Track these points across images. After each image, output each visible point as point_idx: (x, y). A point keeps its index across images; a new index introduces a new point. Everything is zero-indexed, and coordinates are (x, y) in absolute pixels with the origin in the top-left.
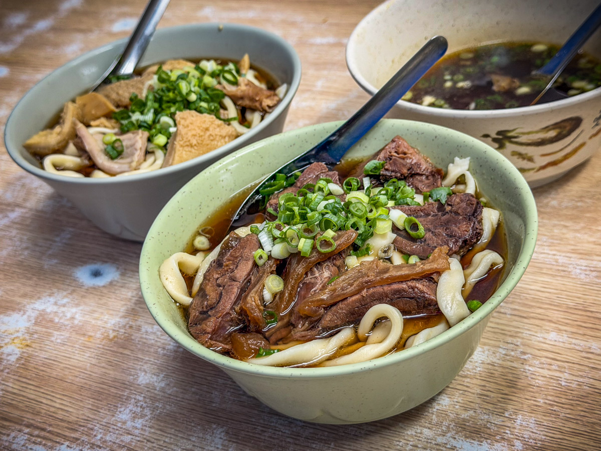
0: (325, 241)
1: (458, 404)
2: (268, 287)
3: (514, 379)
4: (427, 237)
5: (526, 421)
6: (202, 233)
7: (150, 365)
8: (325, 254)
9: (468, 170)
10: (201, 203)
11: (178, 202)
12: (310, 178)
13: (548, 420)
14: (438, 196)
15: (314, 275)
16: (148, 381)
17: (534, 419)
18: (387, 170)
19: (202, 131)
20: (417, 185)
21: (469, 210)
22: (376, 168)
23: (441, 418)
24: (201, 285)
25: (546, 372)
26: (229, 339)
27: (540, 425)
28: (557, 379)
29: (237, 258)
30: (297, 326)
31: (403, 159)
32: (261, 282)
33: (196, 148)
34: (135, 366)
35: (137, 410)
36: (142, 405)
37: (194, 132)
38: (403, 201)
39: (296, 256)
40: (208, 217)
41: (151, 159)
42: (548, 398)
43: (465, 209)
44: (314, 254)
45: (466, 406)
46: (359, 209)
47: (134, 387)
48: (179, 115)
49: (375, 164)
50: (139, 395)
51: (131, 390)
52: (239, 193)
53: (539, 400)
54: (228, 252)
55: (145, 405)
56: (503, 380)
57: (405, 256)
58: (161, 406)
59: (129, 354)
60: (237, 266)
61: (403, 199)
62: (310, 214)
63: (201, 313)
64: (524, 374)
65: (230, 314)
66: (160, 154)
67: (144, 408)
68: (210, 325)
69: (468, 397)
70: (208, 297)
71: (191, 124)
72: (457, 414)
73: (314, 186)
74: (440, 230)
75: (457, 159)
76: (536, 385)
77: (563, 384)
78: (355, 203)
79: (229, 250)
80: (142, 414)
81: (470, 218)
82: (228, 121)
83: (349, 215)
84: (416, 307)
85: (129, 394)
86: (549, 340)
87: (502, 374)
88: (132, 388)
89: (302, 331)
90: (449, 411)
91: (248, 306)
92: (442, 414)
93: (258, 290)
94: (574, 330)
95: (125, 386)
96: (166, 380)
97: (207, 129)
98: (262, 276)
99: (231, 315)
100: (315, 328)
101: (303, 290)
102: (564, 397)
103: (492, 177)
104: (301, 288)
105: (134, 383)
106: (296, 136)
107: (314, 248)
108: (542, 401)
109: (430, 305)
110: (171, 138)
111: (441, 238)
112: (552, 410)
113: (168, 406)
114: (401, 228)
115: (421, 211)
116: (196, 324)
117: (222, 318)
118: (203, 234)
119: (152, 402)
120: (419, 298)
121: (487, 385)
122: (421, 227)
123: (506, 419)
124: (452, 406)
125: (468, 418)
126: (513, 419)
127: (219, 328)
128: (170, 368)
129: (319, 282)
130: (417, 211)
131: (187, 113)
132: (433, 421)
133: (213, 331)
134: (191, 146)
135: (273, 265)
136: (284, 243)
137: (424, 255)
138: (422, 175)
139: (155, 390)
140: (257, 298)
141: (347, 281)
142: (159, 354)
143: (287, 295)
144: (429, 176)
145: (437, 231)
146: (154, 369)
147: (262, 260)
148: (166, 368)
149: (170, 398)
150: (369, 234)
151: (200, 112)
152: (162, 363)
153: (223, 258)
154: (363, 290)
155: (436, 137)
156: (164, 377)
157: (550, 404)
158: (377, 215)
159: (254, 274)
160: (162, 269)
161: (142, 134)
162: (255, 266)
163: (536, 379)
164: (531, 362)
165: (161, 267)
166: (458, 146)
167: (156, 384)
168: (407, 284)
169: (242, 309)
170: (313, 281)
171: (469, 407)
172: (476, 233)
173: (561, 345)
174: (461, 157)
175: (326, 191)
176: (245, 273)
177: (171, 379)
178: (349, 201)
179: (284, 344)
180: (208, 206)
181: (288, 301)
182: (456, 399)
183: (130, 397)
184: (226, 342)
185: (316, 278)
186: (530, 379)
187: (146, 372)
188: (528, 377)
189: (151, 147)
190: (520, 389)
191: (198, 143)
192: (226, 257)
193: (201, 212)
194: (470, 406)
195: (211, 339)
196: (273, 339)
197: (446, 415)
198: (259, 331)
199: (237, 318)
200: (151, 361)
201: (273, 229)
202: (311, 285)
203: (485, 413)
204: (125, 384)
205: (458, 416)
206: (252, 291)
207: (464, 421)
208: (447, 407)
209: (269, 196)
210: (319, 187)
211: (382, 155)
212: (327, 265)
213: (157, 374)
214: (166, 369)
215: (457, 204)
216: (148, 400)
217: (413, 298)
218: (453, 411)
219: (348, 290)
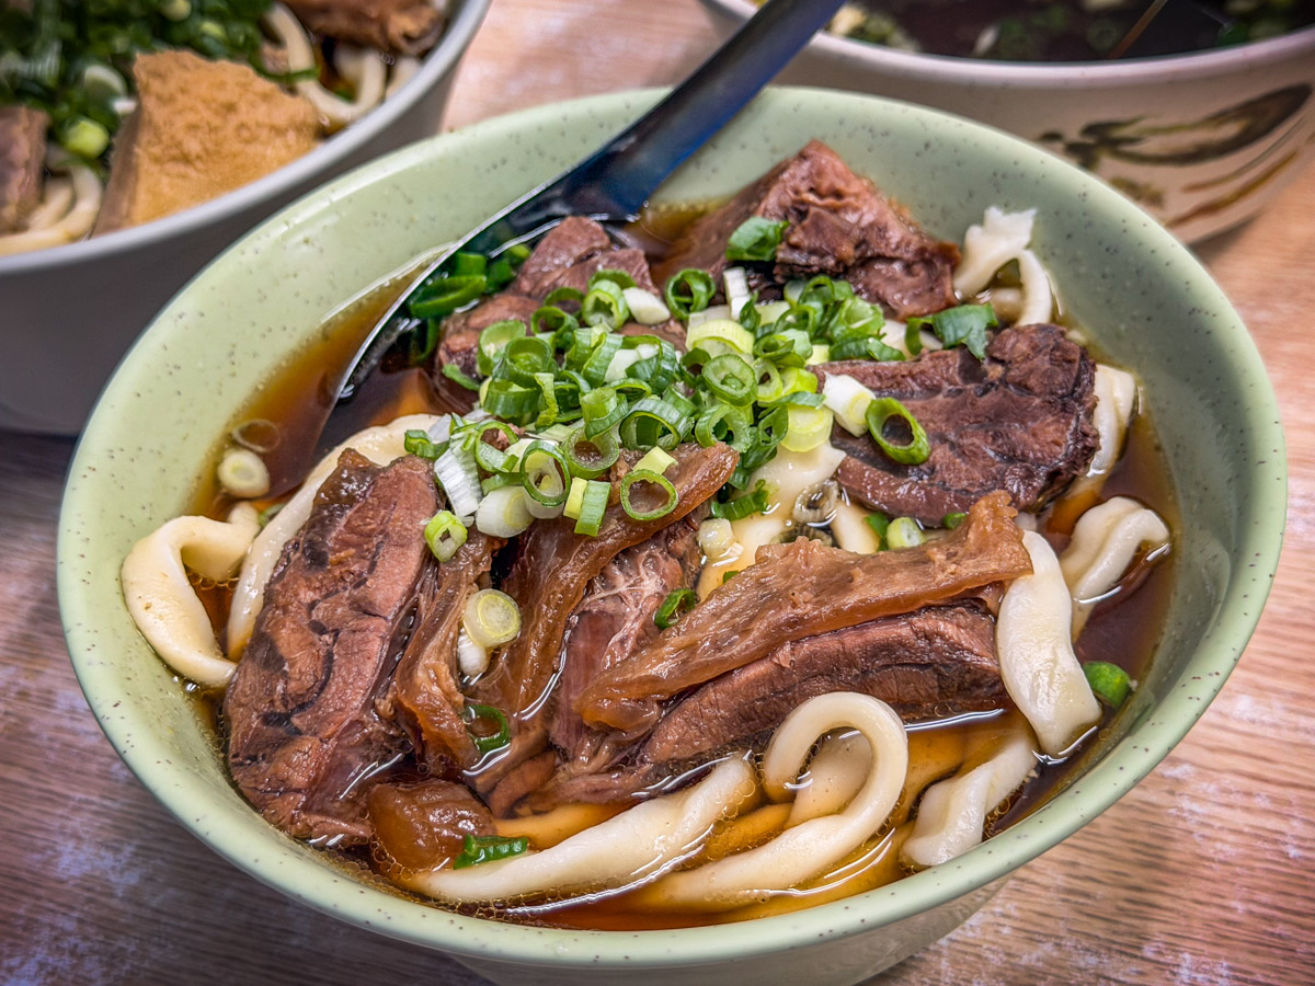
0: (644, 482)
1: (1006, 921)
2: (472, 628)
3: (1154, 842)
4: (938, 458)
5: (1205, 971)
6: (241, 440)
7: (91, 816)
8: (645, 524)
9: (1028, 247)
10: (234, 346)
11: (165, 348)
12: (558, 267)
13: (1263, 967)
14: (961, 334)
15: (614, 587)
16: (87, 868)
17: (1225, 964)
18: (795, 247)
19: (216, 113)
20: (881, 292)
21: (1060, 378)
22: (763, 242)
23: (965, 967)
24: (260, 621)
25: (1240, 819)
26: (363, 803)
27: (1245, 981)
28: (1275, 838)
29: (369, 535)
30: (575, 758)
31: (835, 210)
32: (450, 618)
33: (199, 165)
34: (46, 819)
35: (61, 964)
36: (76, 946)
37: (191, 118)
38: (858, 347)
39: (554, 528)
40: (257, 389)
41: (59, 198)
42: (1256, 898)
43: (1049, 375)
44: (614, 525)
45: (1029, 927)
46: (733, 377)
47: (47, 888)
48: (142, 63)
49: (761, 230)
50: (64, 914)
51: (39, 898)
52: (346, 312)
53: (1234, 904)
54: (340, 516)
55: (83, 946)
56: (1125, 844)
57: (874, 519)
58: (132, 948)
59: (23, 779)
60: (373, 566)
61: (855, 340)
62: (588, 397)
63: (266, 719)
64: (1181, 824)
65: (362, 723)
66: (87, 180)
67: (82, 956)
68: (300, 762)
69: (1032, 899)
70: (286, 668)
71: (183, 91)
72: (1009, 955)
73: (582, 297)
74: (974, 440)
75: (994, 214)
76: (1217, 857)
77: (1293, 852)
78: (719, 357)
79: (342, 510)
80: (77, 976)
81: (1064, 405)
82: (288, 82)
83: (704, 396)
84: (936, 691)
85: (31, 911)
86: (1235, 719)
87: (1119, 825)
88: (39, 891)
89: (591, 774)
90: (985, 946)
91: (420, 699)
92: (966, 953)
93: (444, 643)
94: (1299, 688)
95: (21, 885)
96: (143, 862)
97: (230, 108)
98: (452, 597)
99: (363, 725)
100: (634, 763)
101: (580, 634)
102: (1299, 892)
103: (1107, 270)
104: (575, 630)
105: (45, 877)
106: (511, 136)
107: (612, 505)
108: (1240, 907)
109: (977, 684)
110: (121, 132)
111: (981, 463)
112: (1272, 934)
113: (154, 949)
114: (855, 430)
115: (913, 378)
116: (254, 759)
117: (339, 738)
118: (247, 444)
119: (106, 937)
120: (946, 666)
121: (1082, 860)
122: (919, 431)
123: (1147, 967)
124: (990, 929)
125: (1040, 964)
126: (1169, 965)
127: (330, 770)
128: (151, 824)
129: (631, 610)
130: (899, 378)
131: (166, 58)
132: (942, 978)
133: (314, 781)
134: (185, 159)
135: (482, 556)
136: (516, 489)
137: (932, 516)
138: (891, 260)
139: (112, 895)
140: (444, 669)
141: (726, 617)
142: (117, 781)
143: (533, 653)
144: (914, 263)
145: (965, 441)
146: (101, 828)
147: (448, 541)
148: (140, 824)
149: (157, 922)
150: (765, 453)
151: (206, 53)
152: (126, 808)
153: (323, 537)
154: (782, 648)
155: (927, 146)
156: (136, 855)
157: (1265, 918)
158: (785, 392)
159: (426, 589)
160: (131, 573)
161: (31, 119)
162: (429, 562)
163: (1215, 840)
164: (1193, 786)
165: (128, 568)
166: (995, 174)
167: (113, 878)
168: (910, 624)
169: (397, 706)
170: (610, 606)
171: (1038, 929)
172: (1085, 447)
173: (1270, 732)
174: (1007, 207)
175: (619, 315)
176: (401, 588)
177: (159, 862)
178: (696, 350)
179: (537, 813)
180: (255, 355)
181: (540, 672)
182: (999, 905)
183: (36, 921)
184: (352, 815)
185: (620, 598)
186: (1198, 839)
187: (79, 839)
188: (1191, 833)
189: (58, 158)
190: (1175, 872)
191: (206, 150)
192: (334, 534)
193: (234, 375)
194: (1041, 926)
195: (306, 809)
196: (500, 799)
197: (978, 956)
198: (453, 775)
199: (384, 733)
200: (92, 803)
201: (479, 446)
202: (605, 622)
203: (1088, 950)
204: (16, 879)
205: (1013, 961)
206: (428, 648)
207: (1031, 976)
208: (978, 931)
209: (438, 319)
210: (597, 300)
211: (772, 200)
212: (650, 556)
213: (115, 844)
214: (141, 829)
215: (1024, 361)
216: (91, 930)
217: (927, 666)
218: (994, 943)
219: (736, 649)
